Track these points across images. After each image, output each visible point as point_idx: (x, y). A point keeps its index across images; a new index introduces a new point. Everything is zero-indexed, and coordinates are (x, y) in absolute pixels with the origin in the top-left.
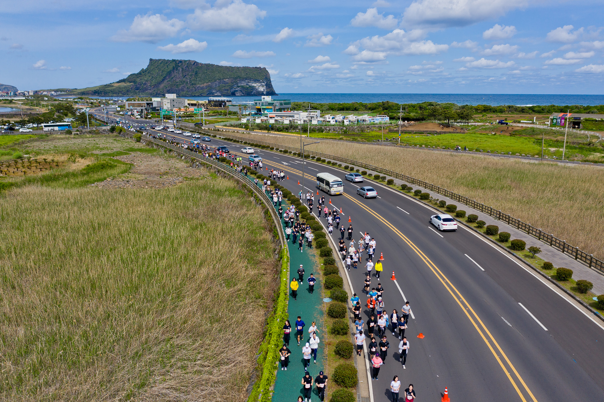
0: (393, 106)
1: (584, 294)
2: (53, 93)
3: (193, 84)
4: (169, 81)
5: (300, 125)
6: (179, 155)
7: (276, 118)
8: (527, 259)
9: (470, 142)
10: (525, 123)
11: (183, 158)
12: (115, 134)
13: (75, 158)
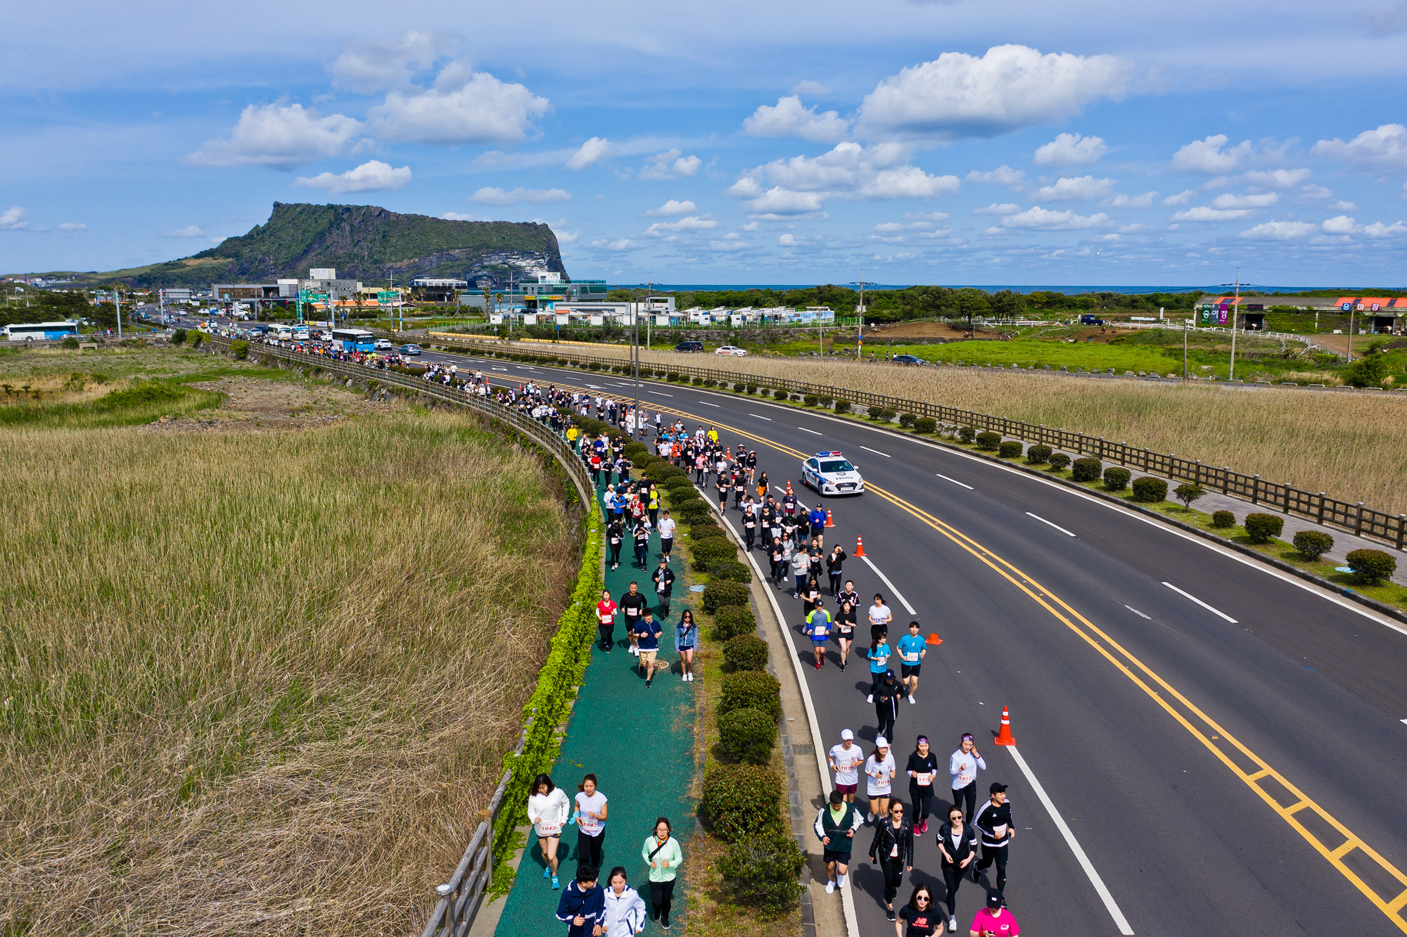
0: (842, 296)
1: (1313, 562)
2: (38, 281)
3: (376, 262)
4: (320, 254)
5: (628, 327)
6: (339, 379)
7: (572, 314)
8: (1173, 514)
9: (1020, 354)
10: (1140, 322)
11: (350, 382)
12: (184, 346)
13: (83, 383)
